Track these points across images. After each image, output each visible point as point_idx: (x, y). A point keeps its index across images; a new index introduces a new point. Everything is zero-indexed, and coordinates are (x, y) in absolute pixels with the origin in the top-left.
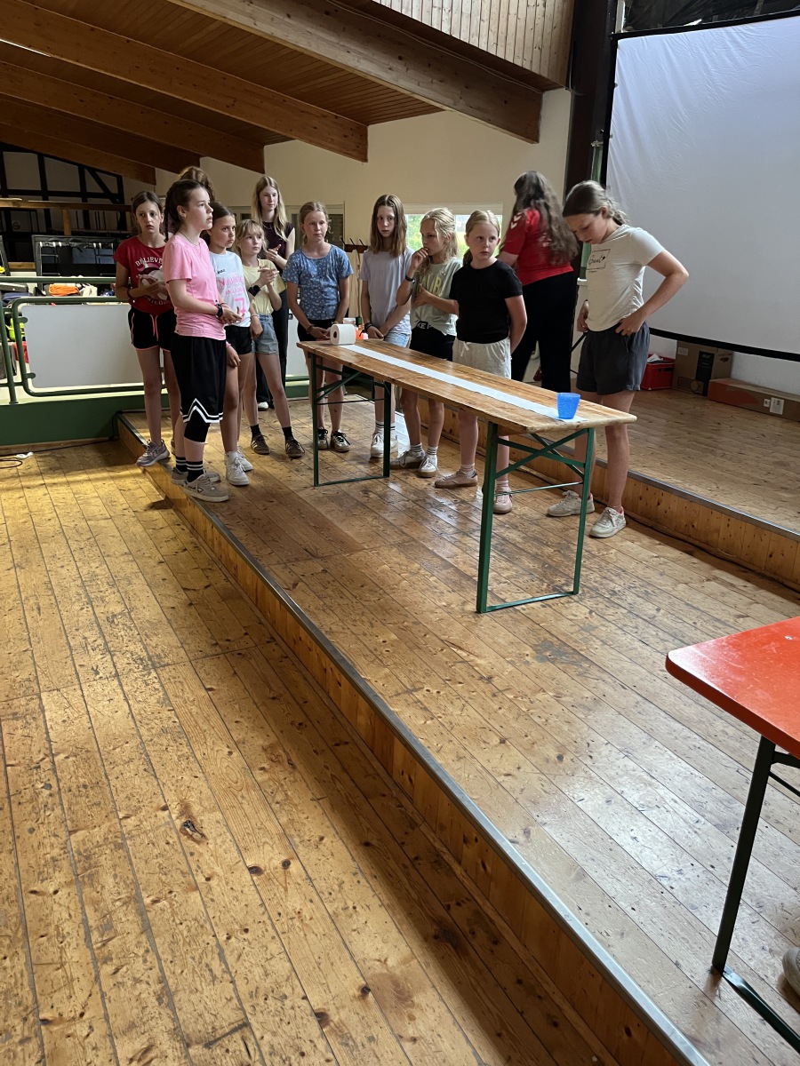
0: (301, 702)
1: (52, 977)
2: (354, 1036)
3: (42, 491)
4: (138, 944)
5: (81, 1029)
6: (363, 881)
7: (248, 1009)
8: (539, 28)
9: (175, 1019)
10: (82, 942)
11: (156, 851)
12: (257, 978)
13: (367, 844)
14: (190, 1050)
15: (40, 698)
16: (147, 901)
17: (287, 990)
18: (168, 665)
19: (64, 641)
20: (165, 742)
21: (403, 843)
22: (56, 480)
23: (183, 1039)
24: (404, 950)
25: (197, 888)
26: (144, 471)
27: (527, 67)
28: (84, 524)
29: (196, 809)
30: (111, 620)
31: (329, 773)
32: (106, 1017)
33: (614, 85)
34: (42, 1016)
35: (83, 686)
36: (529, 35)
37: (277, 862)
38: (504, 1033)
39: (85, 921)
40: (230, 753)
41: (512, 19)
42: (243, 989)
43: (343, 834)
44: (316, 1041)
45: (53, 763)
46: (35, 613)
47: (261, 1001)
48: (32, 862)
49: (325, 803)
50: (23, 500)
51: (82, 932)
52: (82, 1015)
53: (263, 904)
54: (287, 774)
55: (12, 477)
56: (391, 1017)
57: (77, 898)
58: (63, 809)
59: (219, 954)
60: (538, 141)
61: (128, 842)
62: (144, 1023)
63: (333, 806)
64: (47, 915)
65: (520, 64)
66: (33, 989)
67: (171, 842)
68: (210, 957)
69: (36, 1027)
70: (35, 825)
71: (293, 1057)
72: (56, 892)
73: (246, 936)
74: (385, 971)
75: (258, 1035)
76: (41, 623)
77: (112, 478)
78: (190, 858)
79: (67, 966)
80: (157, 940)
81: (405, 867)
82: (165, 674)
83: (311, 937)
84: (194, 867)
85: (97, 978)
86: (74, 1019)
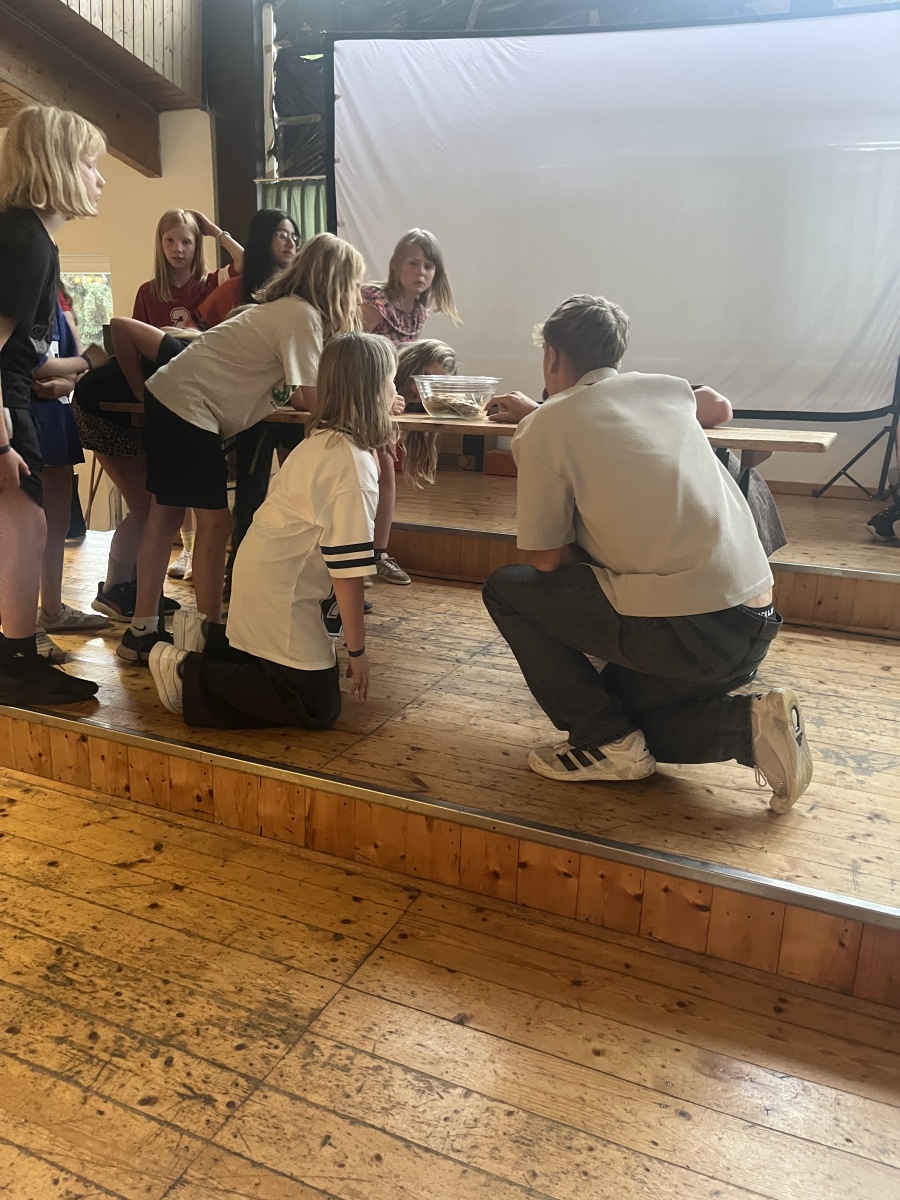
8: (168, 23)
27: (159, 71)
33: (333, 98)
36: (158, 30)
41: (138, 4)
60: (161, 176)
65: (151, 65)
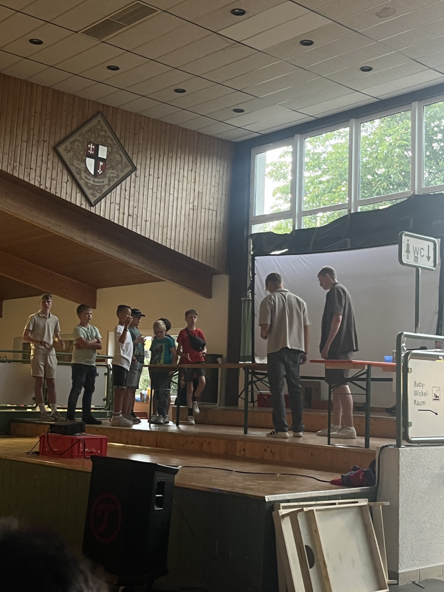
8: (213, 249)
33: (254, 274)
36: (208, 252)
41: (201, 244)
60: (212, 298)
65: (204, 263)
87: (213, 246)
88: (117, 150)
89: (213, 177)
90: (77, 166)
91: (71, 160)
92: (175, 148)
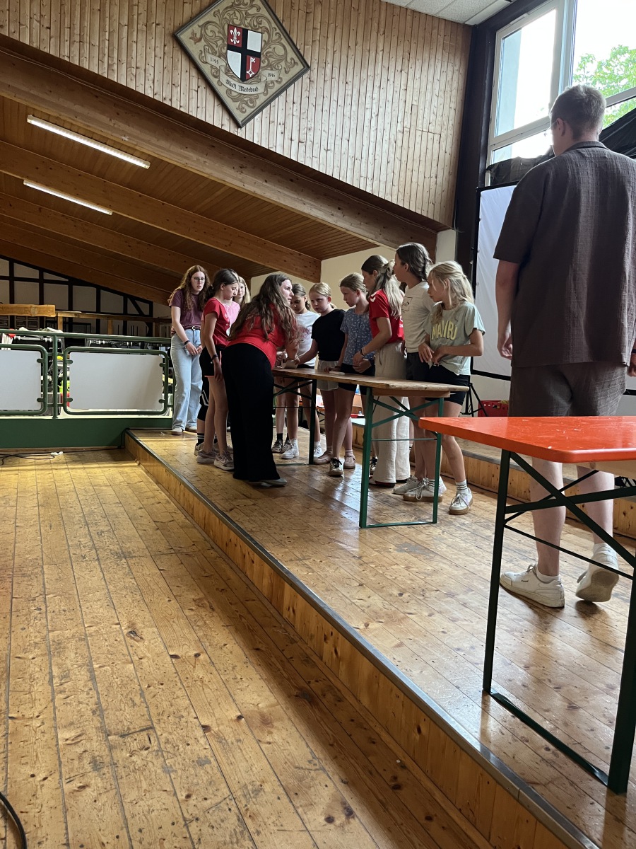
0: (225, 579)
1: (21, 697)
2: (227, 738)
3: (67, 471)
4: (85, 686)
5: (36, 723)
6: (250, 667)
7: (154, 720)
8: (432, 192)
9: (102, 722)
10: (46, 682)
11: (107, 644)
12: (165, 707)
13: (257, 649)
14: (109, 737)
15: (43, 568)
16: (96, 666)
17: (185, 714)
18: (135, 557)
19: (65, 541)
20: (125, 593)
21: (283, 650)
22: (76, 467)
23: (105, 732)
24: (273, 700)
25: (132, 662)
26: (139, 464)
27: (424, 214)
28: (91, 488)
29: (139, 625)
30: (100, 534)
31: (238, 614)
32: (55, 719)
33: (479, 220)
34: (10, 715)
35: (74, 564)
36: (426, 195)
37: (193, 653)
38: (335, 744)
39: (51, 673)
40: (170, 601)
41: (414, 185)
42: (153, 711)
43: (242, 643)
44: (199, 739)
45: (45, 598)
46: (48, 528)
47: (165, 718)
48: (21, 644)
49: (232, 629)
50: (51, 475)
51: (47, 678)
52: (38, 717)
53: (177, 672)
54: (207, 613)
55: (47, 464)
56: (255, 732)
57: (48, 662)
58: (47, 620)
59: (140, 694)
61: (89, 638)
62: (80, 723)
63: (237, 630)
64: (25, 669)
65: (419, 213)
66: (7, 703)
67: (118, 640)
68: (133, 695)
69: (6, 720)
70: (25, 626)
71: (181, 746)
72: (33, 658)
73: (161, 687)
74: (256, 709)
75: (159, 733)
76: (51, 533)
77: (116, 467)
78: (130, 648)
79: (33, 693)
80: (98, 685)
81: (282, 661)
82: (131, 561)
83: (207, 690)
84: (132, 652)
85: (53, 700)
86: (32, 718)
87: (433, 187)
88: (277, 37)
89: (436, 81)
90: (213, 63)
91: (203, 55)
92: (374, 34)
